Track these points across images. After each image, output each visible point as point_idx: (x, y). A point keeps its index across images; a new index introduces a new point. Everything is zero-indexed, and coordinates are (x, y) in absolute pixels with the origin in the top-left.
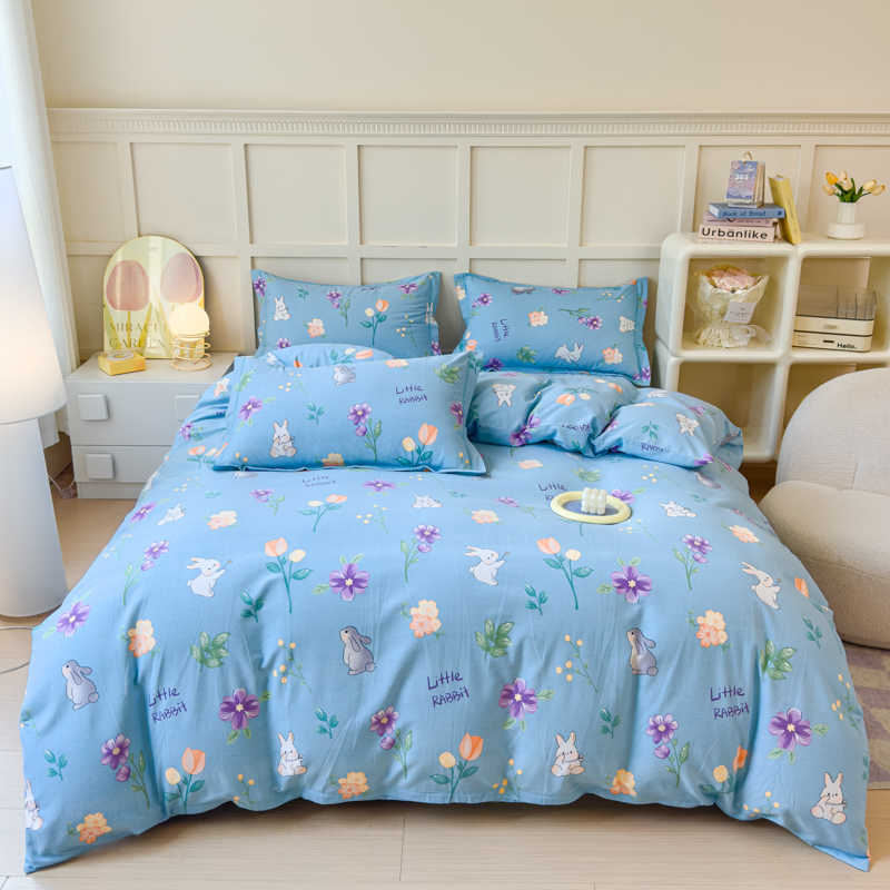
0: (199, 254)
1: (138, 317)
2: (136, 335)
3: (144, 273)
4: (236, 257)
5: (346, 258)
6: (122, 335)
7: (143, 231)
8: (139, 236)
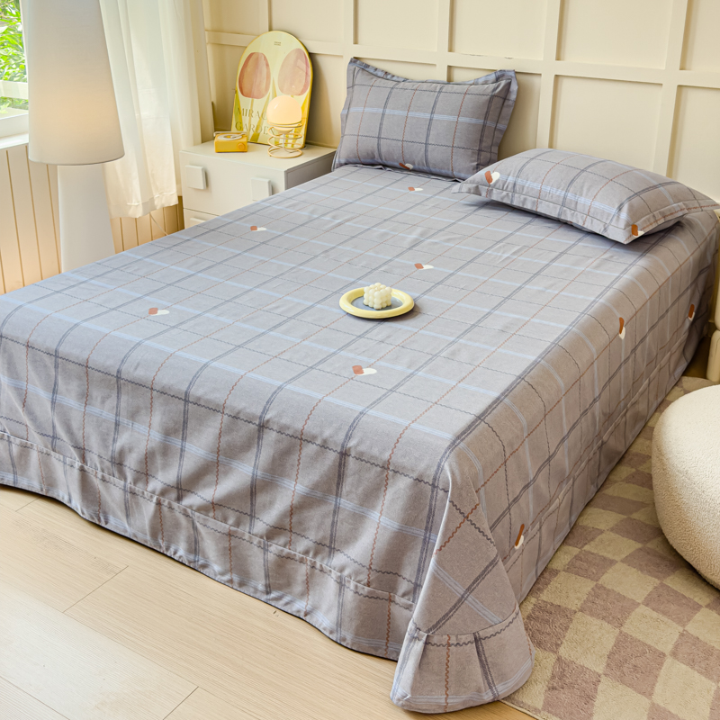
0: (311, 51)
1: (258, 104)
2: (255, 121)
3: (267, 65)
4: (342, 56)
5: (435, 65)
6: (245, 120)
7: (274, 26)
8: (270, 30)
